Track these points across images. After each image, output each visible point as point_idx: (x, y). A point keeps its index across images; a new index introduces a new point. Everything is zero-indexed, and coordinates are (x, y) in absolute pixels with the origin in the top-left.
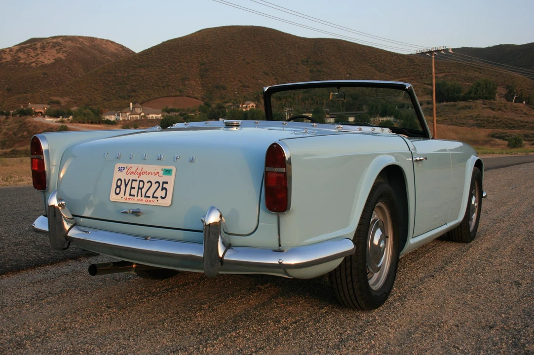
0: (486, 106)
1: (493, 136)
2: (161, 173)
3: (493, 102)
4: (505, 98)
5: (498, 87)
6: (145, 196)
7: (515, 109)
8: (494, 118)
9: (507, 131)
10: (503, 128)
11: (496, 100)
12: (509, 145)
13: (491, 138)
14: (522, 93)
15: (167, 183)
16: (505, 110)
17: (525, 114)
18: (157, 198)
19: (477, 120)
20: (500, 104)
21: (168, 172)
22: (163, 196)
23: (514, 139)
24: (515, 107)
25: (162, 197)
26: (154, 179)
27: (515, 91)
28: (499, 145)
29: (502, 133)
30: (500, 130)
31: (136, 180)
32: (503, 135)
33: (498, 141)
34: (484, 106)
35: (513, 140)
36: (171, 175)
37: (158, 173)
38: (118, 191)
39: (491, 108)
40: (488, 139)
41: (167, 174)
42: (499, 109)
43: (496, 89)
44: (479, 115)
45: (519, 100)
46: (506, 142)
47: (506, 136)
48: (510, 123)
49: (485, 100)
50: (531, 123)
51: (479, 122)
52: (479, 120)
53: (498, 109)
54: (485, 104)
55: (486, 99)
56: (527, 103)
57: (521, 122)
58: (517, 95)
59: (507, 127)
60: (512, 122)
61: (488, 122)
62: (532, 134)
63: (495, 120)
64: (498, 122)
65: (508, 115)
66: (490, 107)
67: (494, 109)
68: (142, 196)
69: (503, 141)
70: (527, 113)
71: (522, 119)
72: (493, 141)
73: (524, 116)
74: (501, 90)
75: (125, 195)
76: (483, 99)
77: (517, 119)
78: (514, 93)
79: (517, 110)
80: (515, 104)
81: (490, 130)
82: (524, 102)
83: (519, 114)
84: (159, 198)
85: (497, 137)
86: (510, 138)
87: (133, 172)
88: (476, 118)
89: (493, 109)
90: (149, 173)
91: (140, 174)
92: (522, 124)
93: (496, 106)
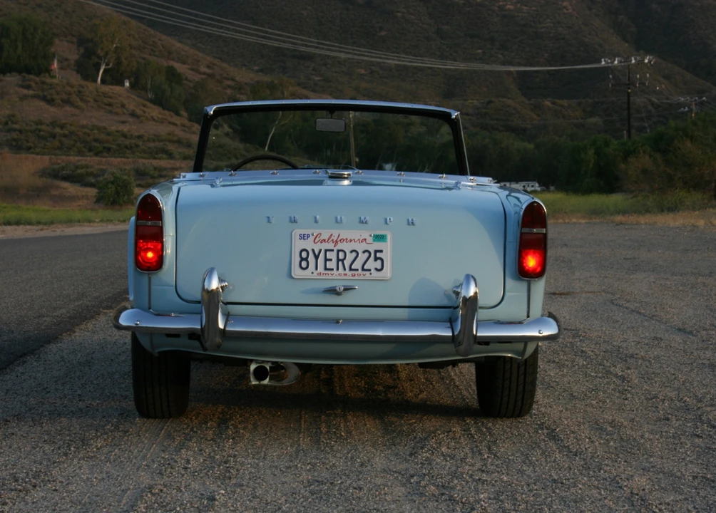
0: (31, 92)
1: (56, 175)
2: (370, 240)
3: (49, 80)
4: (78, 72)
5: (57, 41)
6: (351, 269)
7: (106, 100)
8: (53, 124)
9: (91, 161)
10: (80, 153)
11: (54, 77)
12: (99, 200)
13: (49, 180)
14: (118, 58)
15: (381, 251)
16: (81, 104)
17: (133, 114)
18: (370, 270)
19: (9, 131)
20: (68, 89)
21: (380, 238)
22: (379, 267)
23: (113, 183)
24: (105, 95)
25: (376, 269)
26: (360, 247)
27: (100, 52)
28: (73, 198)
29: (77, 167)
30: (74, 159)
31: (333, 250)
32: (79, 171)
33: (71, 189)
34: (25, 92)
35: (110, 186)
36: (386, 242)
37: (365, 239)
38: (304, 264)
39: (44, 99)
40: (40, 182)
41: (379, 241)
42: (67, 102)
43: (51, 43)
44: (13, 116)
45: (114, 77)
46: (92, 192)
47: (88, 174)
48: (96, 140)
49: (28, 76)
50: (149, 140)
51: (15, 135)
52: (15, 130)
53: (62, 100)
54: (28, 87)
55: (29, 72)
56: (132, 86)
57: (125, 136)
58: (107, 64)
59: (90, 150)
60: (102, 136)
61: (39, 137)
62: (155, 169)
63: (58, 130)
64: (65, 136)
65: (91, 118)
66: (41, 93)
67: (53, 100)
68: (345, 269)
69: (81, 189)
70: (139, 112)
71: (125, 128)
72: (58, 187)
73: (131, 119)
74: (65, 50)
75: (317, 269)
76: (20, 72)
77: (114, 128)
78: (99, 57)
79: (110, 105)
80: (106, 88)
81: (47, 158)
82: (127, 84)
83: (117, 114)
84: (373, 271)
85: (66, 178)
86: (101, 179)
87: (324, 240)
88: (6, 123)
89: (50, 102)
90: (351, 241)
91: (336, 241)
92: (127, 142)
93: (58, 93)
